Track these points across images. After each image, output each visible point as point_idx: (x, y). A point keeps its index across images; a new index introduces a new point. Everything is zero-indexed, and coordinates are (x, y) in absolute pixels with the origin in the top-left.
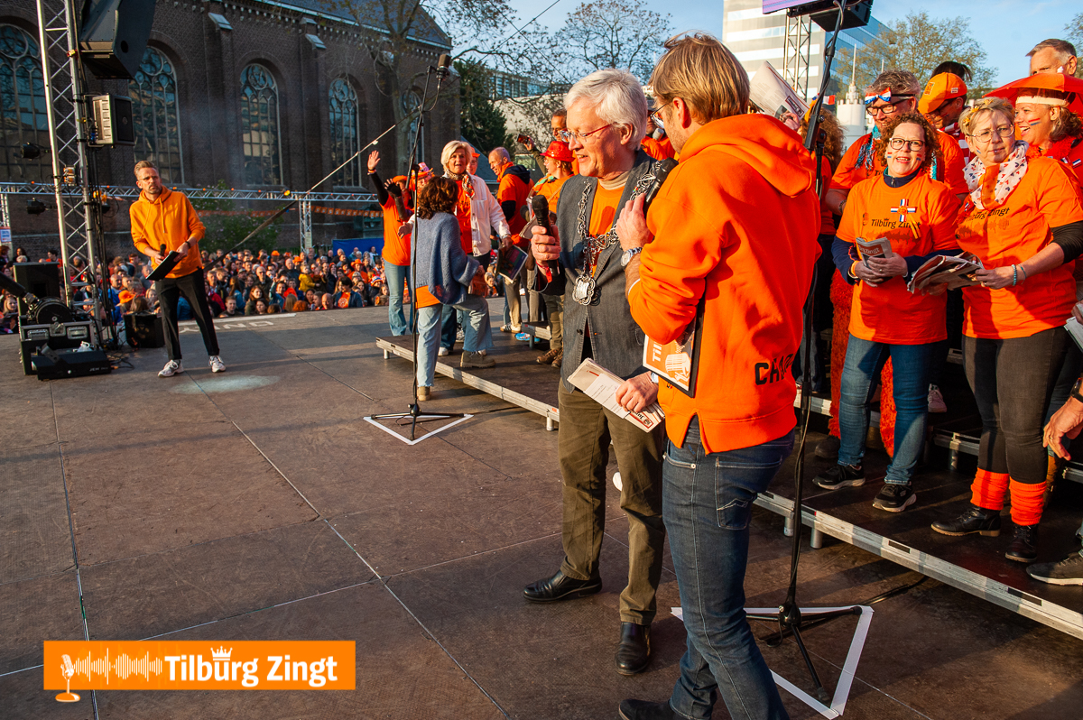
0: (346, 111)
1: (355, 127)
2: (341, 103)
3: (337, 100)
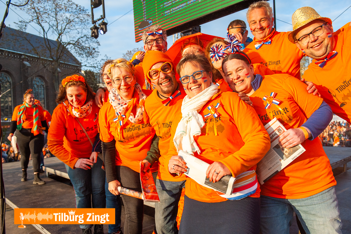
0: (40, 89)
1: (44, 94)
2: (38, 86)
3: (37, 85)
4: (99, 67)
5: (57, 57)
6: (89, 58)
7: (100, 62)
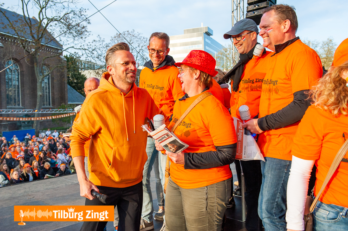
0: (14, 74)
1: (18, 80)
2: (11, 70)
4: (91, 50)
5: (38, 36)
6: (76, 38)
7: (91, 43)
